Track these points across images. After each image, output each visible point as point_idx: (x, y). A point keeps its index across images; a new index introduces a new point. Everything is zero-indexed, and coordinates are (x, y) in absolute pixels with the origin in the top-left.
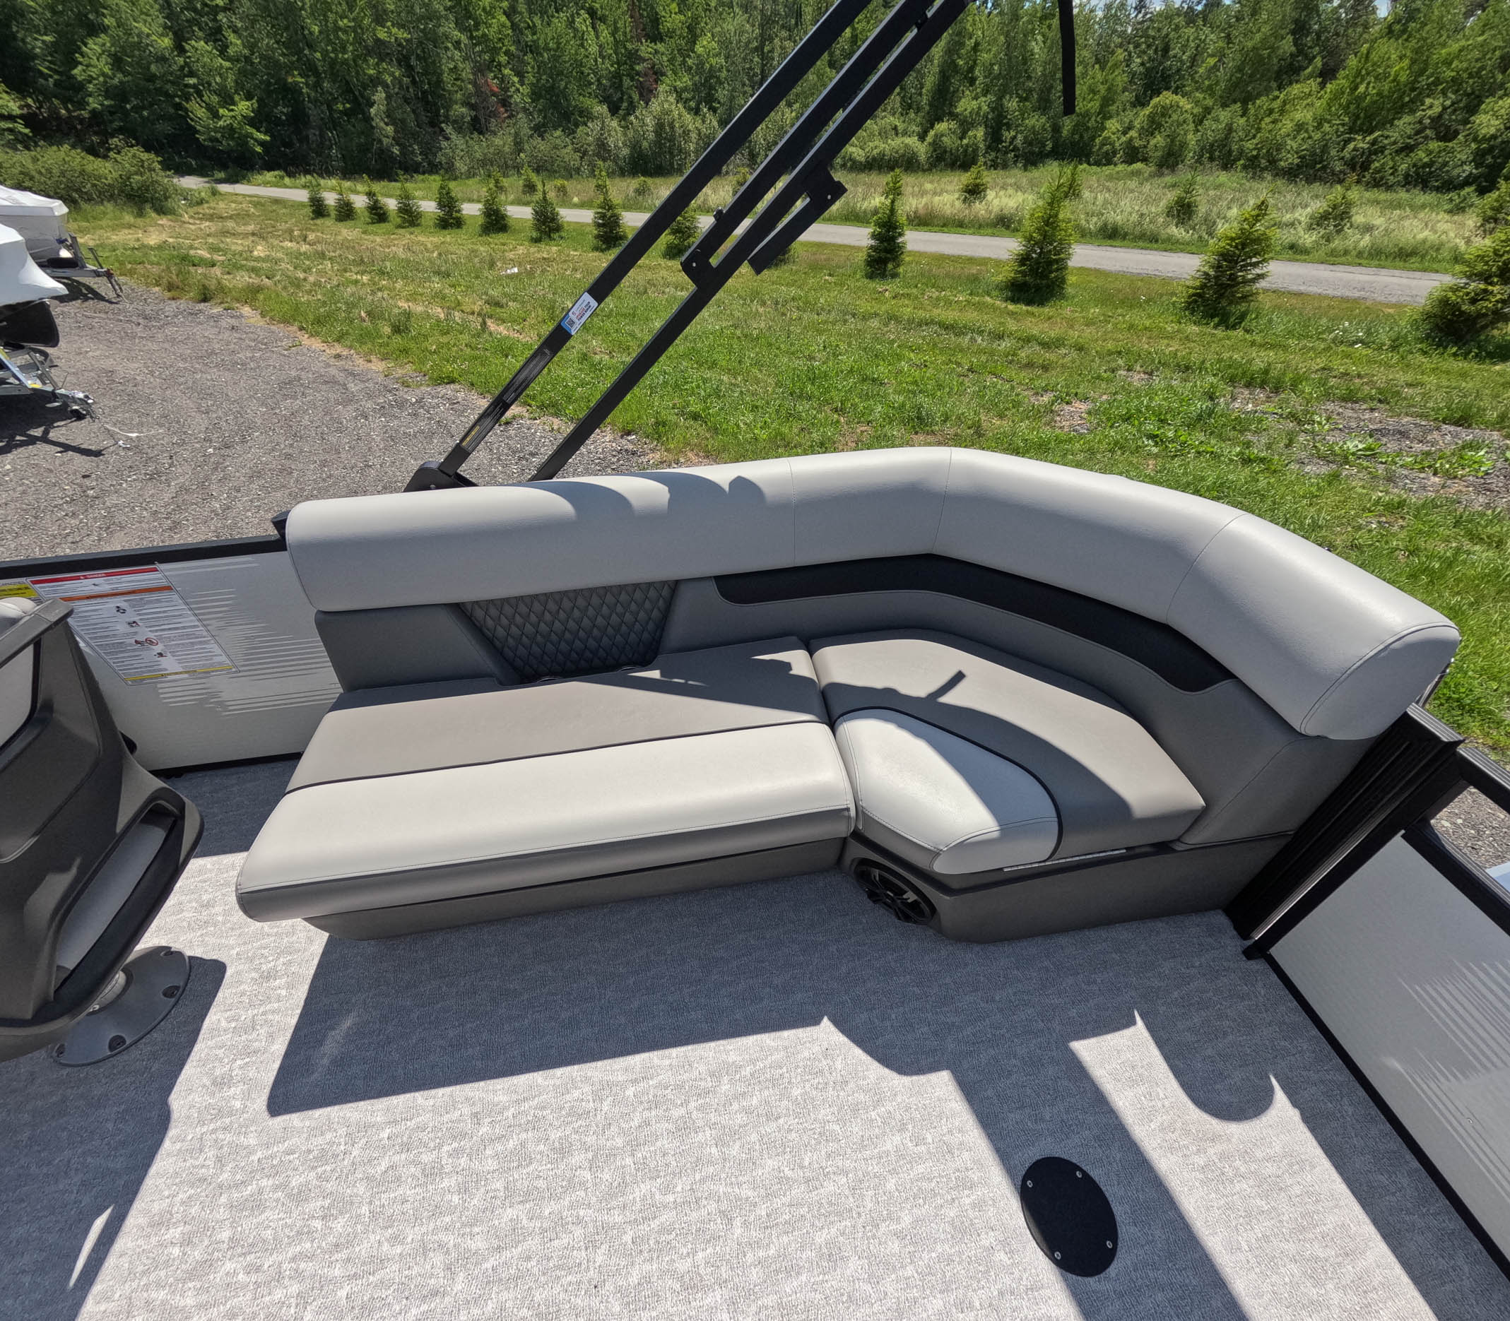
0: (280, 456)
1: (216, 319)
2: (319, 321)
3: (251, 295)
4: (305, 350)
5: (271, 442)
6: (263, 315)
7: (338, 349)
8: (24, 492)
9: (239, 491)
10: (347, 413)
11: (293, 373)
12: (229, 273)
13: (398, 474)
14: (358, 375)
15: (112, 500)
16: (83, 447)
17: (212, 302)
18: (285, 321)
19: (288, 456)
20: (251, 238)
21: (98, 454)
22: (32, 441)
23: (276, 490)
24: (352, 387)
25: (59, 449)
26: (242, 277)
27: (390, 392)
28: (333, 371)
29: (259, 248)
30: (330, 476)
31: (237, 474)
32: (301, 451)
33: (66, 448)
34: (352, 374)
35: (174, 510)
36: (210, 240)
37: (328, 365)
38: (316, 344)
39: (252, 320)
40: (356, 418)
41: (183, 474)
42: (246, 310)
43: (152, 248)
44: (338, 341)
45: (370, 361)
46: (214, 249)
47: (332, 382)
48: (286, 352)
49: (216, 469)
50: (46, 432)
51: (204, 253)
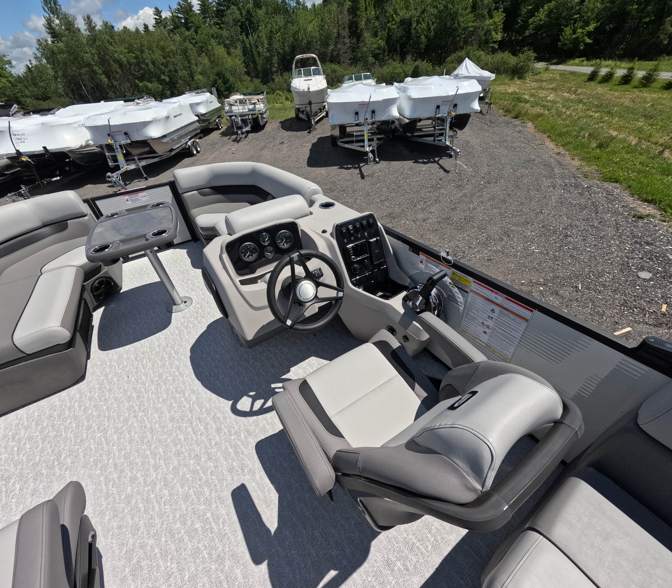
0: (505, 194)
1: (515, 126)
2: (560, 135)
3: (535, 118)
4: (544, 147)
5: (506, 186)
6: (535, 128)
7: (561, 150)
8: (423, 179)
9: (482, 203)
10: (547, 183)
11: (533, 157)
12: (532, 107)
13: (554, 222)
14: (563, 165)
15: (443, 191)
16: (446, 168)
17: (517, 119)
18: (544, 132)
19: (509, 195)
20: (550, 91)
21: (447, 172)
22: (434, 162)
23: (495, 208)
24: (556, 171)
25: (439, 167)
26: (537, 109)
27: (575, 178)
28: (552, 160)
29: (552, 95)
30: (521, 211)
31: (486, 196)
32: (516, 194)
33: (441, 167)
34: (560, 164)
35: (457, 202)
36: (533, 91)
37: (551, 157)
38: (550, 145)
39: (529, 129)
40: (549, 187)
41: (468, 188)
42: (530, 124)
43: (509, 94)
44: (563, 146)
45: (573, 159)
46: (532, 95)
47: (548, 165)
48: (535, 147)
49: (479, 191)
50: (439, 160)
51: (527, 97)
